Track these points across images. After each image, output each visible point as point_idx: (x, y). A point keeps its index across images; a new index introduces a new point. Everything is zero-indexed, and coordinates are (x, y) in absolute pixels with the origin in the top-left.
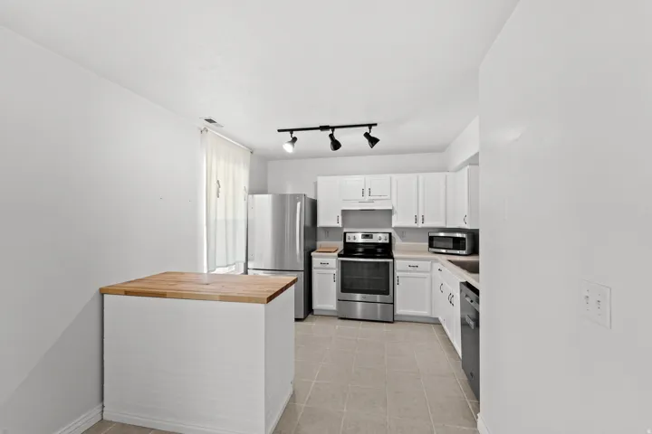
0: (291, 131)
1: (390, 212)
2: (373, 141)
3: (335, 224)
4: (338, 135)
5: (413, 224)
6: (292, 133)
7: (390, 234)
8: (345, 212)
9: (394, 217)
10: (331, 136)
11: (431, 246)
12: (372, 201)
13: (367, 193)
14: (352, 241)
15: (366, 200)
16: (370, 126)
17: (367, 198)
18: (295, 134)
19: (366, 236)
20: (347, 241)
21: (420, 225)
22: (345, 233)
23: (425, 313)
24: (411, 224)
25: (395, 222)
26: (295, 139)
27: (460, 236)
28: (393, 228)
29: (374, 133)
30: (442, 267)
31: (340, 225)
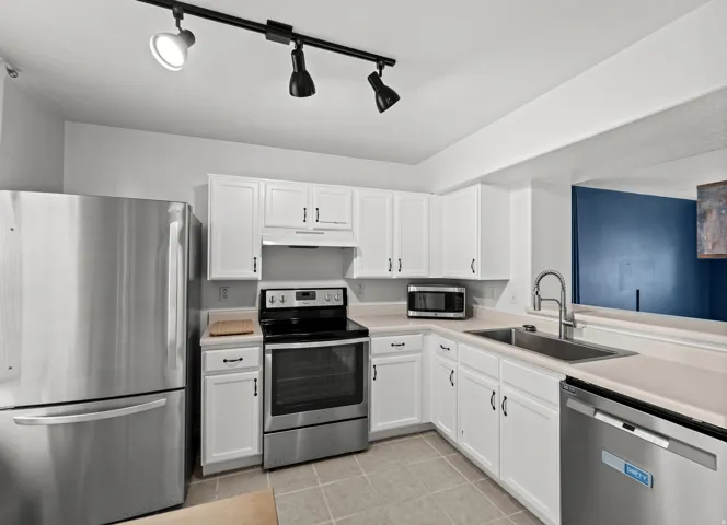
1: (347, 253)
3: (248, 274)
5: (385, 274)
6: (179, 17)
7: (345, 290)
9: (356, 262)
10: (298, 54)
11: (411, 307)
13: (312, 215)
14: (277, 305)
15: (311, 229)
16: (382, 62)
17: (311, 224)
19: (305, 294)
20: (269, 305)
21: (395, 274)
22: (263, 292)
24: (384, 273)
25: (359, 269)
26: (188, 37)
27: (455, 290)
28: (349, 280)
29: (389, 77)
30: (448, 343)
31: (258, 275)
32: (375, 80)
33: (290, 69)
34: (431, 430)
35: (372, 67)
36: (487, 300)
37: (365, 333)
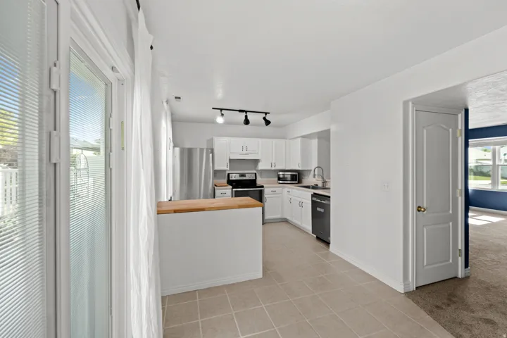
0: (221, 110)
1: (256, 162)
2: (268, 123)
3: (225, 168)
4: (250, 116)
7: (256, 174)
8: (231, 160)
9: (260, 164)
10: (246, 116)
11: (279, 180)
12: (247, 154)
13: (245, 148)
14: (233, 179)
15: (245, 153)
16: (266, 113)
17: (245, 151)
18: (223, 112)
19: (242, 175)
20: (231, 179)
21: (273, 168)
22: (229, 174)
23: (278, 216)
24: (269, 168)
25: (261, 166)
26: (222, 115)
27: (294, 173)
28: (257, 170)
29: (268, 118)
30: (290, 190)
31: (228, 169)
32: (264, 118)
33: (244, 118)
34: (286, 221)
35: (264, 115)
36: (306, 177)
37: (263, 187)
